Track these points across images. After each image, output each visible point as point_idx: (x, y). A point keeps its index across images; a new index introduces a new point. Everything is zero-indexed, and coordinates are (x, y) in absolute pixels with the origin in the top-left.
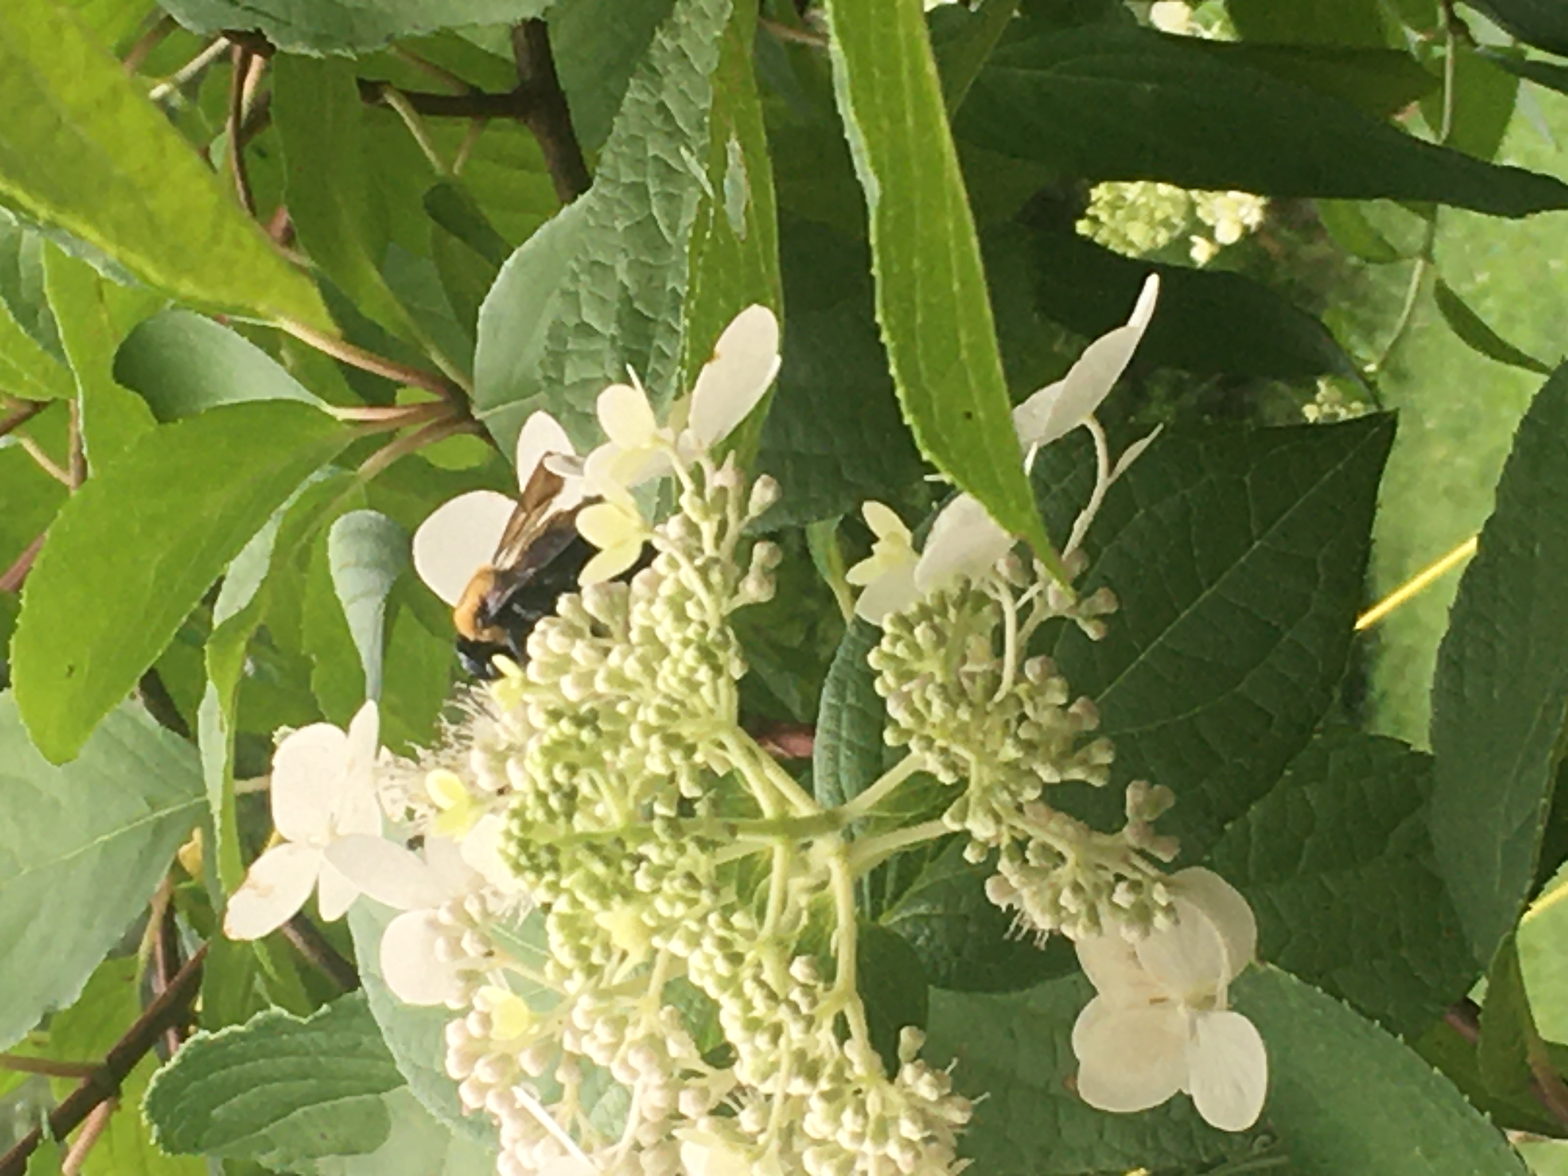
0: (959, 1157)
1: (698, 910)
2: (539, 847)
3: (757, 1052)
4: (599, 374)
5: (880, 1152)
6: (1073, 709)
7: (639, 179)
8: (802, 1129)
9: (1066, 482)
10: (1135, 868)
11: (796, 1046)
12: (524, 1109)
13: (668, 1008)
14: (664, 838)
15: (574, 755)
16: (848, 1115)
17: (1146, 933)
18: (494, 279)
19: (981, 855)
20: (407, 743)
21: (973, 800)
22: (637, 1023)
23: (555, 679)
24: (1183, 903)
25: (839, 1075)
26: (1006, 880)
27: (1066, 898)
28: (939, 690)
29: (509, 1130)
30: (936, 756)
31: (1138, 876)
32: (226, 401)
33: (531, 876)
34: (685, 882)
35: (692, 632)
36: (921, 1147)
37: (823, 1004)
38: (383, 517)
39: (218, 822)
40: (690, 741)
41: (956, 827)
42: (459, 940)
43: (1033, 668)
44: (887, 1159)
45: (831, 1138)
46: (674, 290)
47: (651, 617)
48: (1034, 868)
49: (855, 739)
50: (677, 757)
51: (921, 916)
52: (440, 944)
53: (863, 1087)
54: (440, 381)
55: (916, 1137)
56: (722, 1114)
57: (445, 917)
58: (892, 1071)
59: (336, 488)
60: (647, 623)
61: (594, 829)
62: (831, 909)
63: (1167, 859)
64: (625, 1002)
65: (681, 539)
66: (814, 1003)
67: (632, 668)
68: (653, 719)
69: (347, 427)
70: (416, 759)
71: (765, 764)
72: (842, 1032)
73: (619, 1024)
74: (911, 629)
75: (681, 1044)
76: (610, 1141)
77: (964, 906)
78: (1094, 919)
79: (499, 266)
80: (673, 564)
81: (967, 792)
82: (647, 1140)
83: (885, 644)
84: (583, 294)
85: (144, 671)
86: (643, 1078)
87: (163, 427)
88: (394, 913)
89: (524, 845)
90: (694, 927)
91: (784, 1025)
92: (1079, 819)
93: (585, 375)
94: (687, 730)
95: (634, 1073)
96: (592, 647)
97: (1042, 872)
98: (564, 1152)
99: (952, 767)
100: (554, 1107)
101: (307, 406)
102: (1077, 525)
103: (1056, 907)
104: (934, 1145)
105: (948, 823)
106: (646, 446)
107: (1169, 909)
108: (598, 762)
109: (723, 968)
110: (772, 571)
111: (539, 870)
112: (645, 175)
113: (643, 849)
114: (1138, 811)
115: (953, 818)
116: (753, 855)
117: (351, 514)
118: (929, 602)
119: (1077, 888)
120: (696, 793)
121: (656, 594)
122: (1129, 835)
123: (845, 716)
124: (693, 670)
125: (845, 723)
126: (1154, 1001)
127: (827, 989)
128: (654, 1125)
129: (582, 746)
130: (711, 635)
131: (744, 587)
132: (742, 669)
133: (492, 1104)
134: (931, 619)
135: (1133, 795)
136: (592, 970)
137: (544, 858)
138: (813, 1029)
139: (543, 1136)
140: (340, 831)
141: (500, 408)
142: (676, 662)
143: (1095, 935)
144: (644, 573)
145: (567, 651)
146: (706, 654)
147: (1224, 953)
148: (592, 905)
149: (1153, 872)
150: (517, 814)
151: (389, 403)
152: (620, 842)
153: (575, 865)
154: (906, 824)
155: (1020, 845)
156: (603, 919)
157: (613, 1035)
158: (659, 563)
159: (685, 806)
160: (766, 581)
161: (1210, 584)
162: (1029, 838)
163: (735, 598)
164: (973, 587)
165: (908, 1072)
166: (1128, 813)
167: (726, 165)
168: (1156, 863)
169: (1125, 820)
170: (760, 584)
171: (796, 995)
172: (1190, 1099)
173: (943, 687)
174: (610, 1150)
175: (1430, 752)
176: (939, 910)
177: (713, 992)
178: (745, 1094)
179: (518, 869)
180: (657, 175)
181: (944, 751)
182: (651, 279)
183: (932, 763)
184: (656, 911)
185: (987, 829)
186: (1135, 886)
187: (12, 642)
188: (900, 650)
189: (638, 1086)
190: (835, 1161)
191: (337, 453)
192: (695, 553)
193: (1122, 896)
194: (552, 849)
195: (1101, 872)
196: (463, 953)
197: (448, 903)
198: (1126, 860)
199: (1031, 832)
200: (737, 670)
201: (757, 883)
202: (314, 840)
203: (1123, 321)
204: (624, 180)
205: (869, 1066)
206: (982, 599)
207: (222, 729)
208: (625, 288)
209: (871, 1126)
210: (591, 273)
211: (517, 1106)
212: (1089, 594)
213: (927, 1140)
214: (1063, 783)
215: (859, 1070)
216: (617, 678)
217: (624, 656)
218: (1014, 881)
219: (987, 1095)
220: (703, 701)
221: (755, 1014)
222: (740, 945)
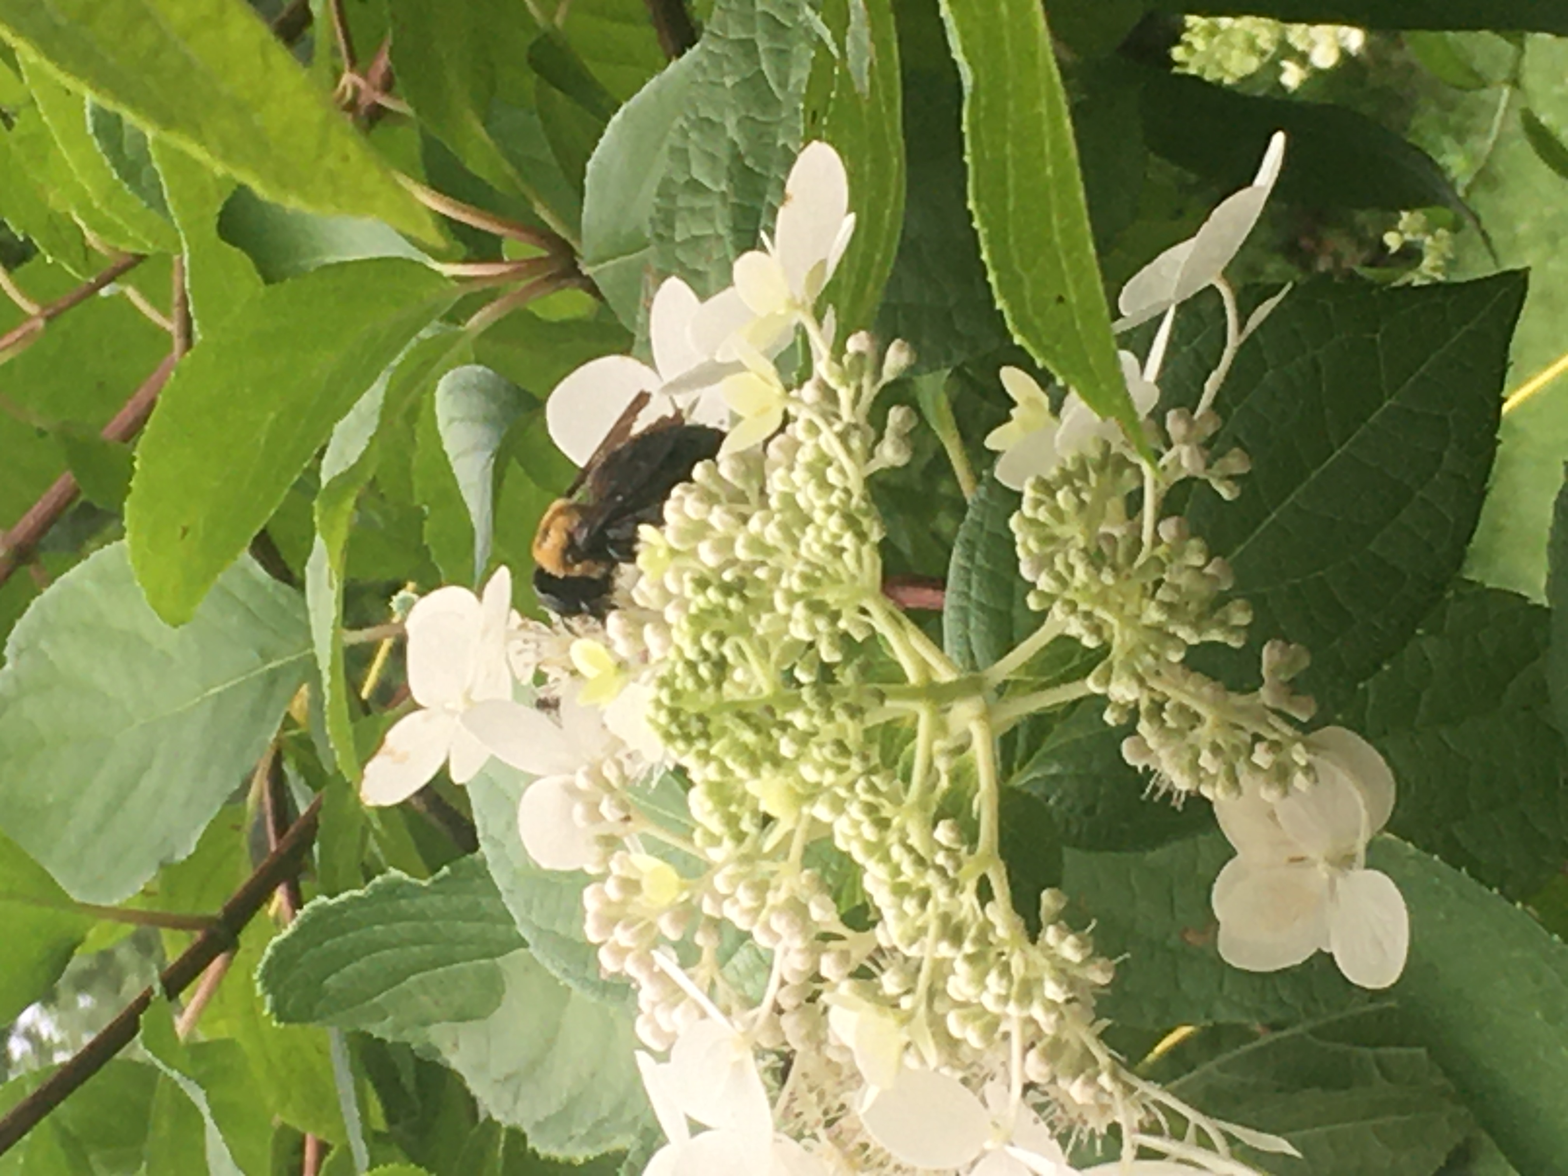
0: (1098, 1018)
1: (848, 777)
2: (689, 716)
3: (902, 915)
4: (710, 232)
5: (1025, 1014)
6: (1209, 570)
7: (751, 36)
8: (944, 991)
9: (1195, 342)
10: (1275, 730)
11: (941, 909)
12: (662, 972)
13: (807, 872)
14: (812, 705)
15: (722, 624)
16: (992, 979)
17: (1285, 793)
18: (601, 135)
19: (1121, 715)
20: (541, 607)
21: (1116, 664)
22: (778, 888)
23: (692, 545)
24: (1319, 762)
25: (982, 938)
26: (1144, 741)
27: (1206, 759)
28: (1081, 554)
29: (647, 994)
30: (1081, 619)
31: (1275, 737)
32: (331, 259)
33: (681, 745)
34: (834, 748)
35: (835, 499)
36: (1064, 1009)
37: (966, 867)
38: (490, 372)
39: (327, 678)
40: (834, 607)
41: (1099, 690)
42: (597, 805)
43: (1168, 529)
44: (1031, 1021)
45: (975, 1001)
46: (785, 146)
47: (793, 484)
48: (1170, 730)
49: (984, 601)
50: (821, 624)
51: (1054, 777)
52: (579, 810)
53: (1007, 950)
54: (545, 236)
55: (1060, 998)
56: (861, 977)
57: (582, 782)
58: (1033, 932)
59: (442, 345)
60: (787, 489)
61: (739, 696)
62: (973, 770)
63: (1304, 718)
64: (766, 866)
65: (817, 403)
66: (958, 866)
67: (772, 535)
68: (797, 585)
69: (454, 284)
70: (548, 623)
71: (908, 630)
72: (985, 893)
73: (761, 888)
74: (1052, 494)
75: (822, 906)
76: (751, 1003)
77: (1096, 766)
78: (1233, 780)
79: (607, 120)
80: (813, 429)
81: (1110, 657)
82: (787, 1003)
83: (1027, 508)
84: (691, 148)
85: (256, 532)
86: (785, 941)
87: (271, 287)
88: (532, 779)
89: (674, 714)
90: (842, 792)
91: (932, 889)
92: (1215, 679)
93: (696, 232)
94: (831, 597)
95: (777, 937)
96: (729, 512)
97: (1180, 733)
98: (704, 1015)
99: (1097, 629)
100: (692, 970)
101: (413, 262)
102: (1207, 385)
103: (1195, 768)
104: (1075, 1006)
105: (1091, 685)
106: (782, 311)
107: (1309, 769)
108: (746, 630)
109: (869, 832)
110: (906, 435)
111: (688, 739)
112: (753, 31)
113: (789, 717)
114: (1274, 672)
115: (1096, 680)
116: (895, 720)
117: (458, 369)
118: (1070, 467)
119: (1216, 750)
120: (837, 657)
121: (794, 460)
122: (1265, 695)
123: (975, 577)
124: (838, 537)
125: (974, 585)
126: (1293, 860)
127: (971, 852)
128: (796, 987)
129: (728, 613)
130: (855, 501)
131: (881, 451)
132: (880, 534)
133: (630, 968)
134: (1072, 484)
135: (1269, 654)
136: (740, 837)
137: (695, 728)
138: (958, 892)
139: (681, 1000)
140: (474, 697)
141: (610, 263)
142: (820, 529)
143: (1234, 794)
144: (780, 438)
145: (704, 516)
146: (851, 521)
147: (1364, 814)
148: (741, 772)
149: (1288, 731)
150: (665, 682)
151: (497, 259)
152: (770, 710)
153: (723, 731)
154: (1045, 686)
155: (1157, 707)
156: (753, 787)
157: (757, 899)
158: (797, 430)
159: (826, 672)
160: (903, 445)
161: (1341, 445)
162: (1168, 699)
163: (872, 462)
164: (1113, 450)
165: (1050, 934)
166: (1264, 672)
167: (848, 23)
168: (1290, 721)
169: (1262, 681)
170: (897, 451)
171: (940, 859)
172: (1331, 956)
173: (1085, 550)
174: (752, 1013)
175: (1546, 604)
176: (1071, 769)
177: (859, 856)
178: (884, 955)
179: (669, 737)
180: (766, 32)
181: (1088, 615)
182: (760, 136)
183: (1075, 628)
184: (800, 775)
185: (1132, 692)
186: (1275, 746)
187: (126, 504)
188: (1042, 515)
189: (779, 950)
190: (978, 1023)
191: (447, 309)
192: (832, 419)
193: (1262, 757)
194: (702, 718)
195: (1238, 732)
196: (602, 818)
197: (585, 768)
198: (1263, 720)
199: (1169, 692)
200: (876, 536)
201: (901, 749)
202: (449, 706)
203: (1249, 180)
204: (732, 36)
205: (1012, 927)
206: (1122, 463)
207: (331, 585)
208: (734, 144)
209: (1015, 989)
210: (701, 131)
211: (656, 969)
212: (1221, 455)
213: (1068, 1001)
214: (1203, 644)
215: (1001, 932)
216: (757, 544)
217: (765, 522)
218: (1152, 743)
219: (1127, 955)
220: (845, 567)
221: (902, 879)
222: (887, 811)
